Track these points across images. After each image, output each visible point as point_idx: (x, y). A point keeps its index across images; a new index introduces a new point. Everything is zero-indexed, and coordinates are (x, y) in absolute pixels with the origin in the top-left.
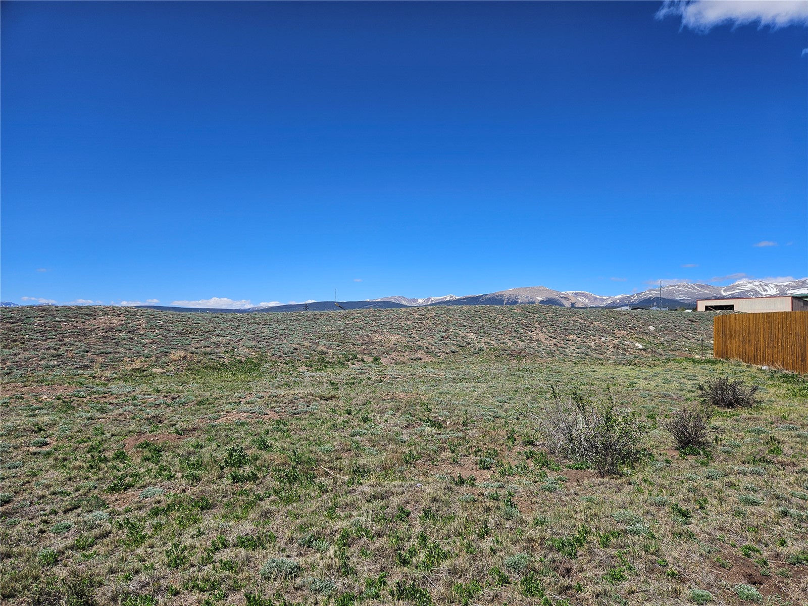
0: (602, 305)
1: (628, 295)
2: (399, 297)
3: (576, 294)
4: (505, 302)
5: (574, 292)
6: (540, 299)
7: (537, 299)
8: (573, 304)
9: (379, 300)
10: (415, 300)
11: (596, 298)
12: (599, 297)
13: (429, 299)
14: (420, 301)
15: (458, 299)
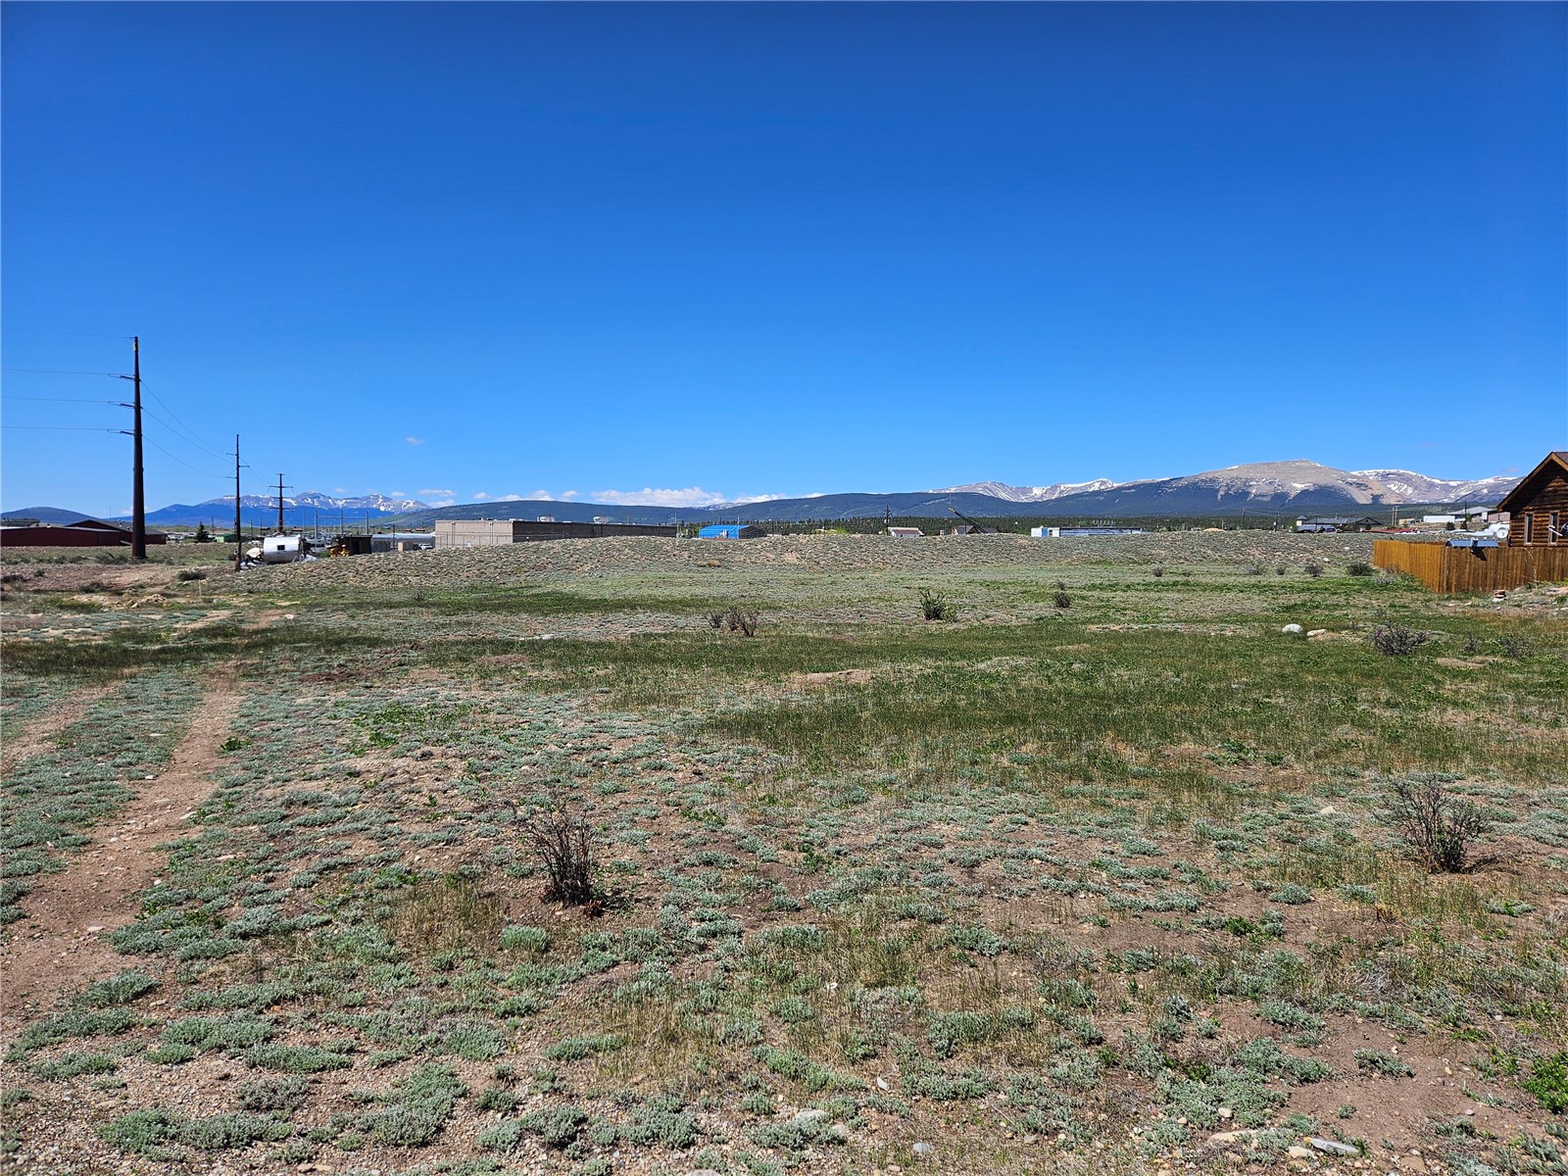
0: (1446, 501)
1: (1510, 479)
2: (993, 483)
3: (1385, 476)
4: (1222, 493)
5: (1381, 471)
6: (1299, 486)
7: (1294, 487)
8: (1376, 498)
9: (953, 490)
10: (1025, 491)
11: (1431, 486)
12: (1439, 482)
13: (1054, 488)
14: (1037, 492)
15: (1118, 488)
